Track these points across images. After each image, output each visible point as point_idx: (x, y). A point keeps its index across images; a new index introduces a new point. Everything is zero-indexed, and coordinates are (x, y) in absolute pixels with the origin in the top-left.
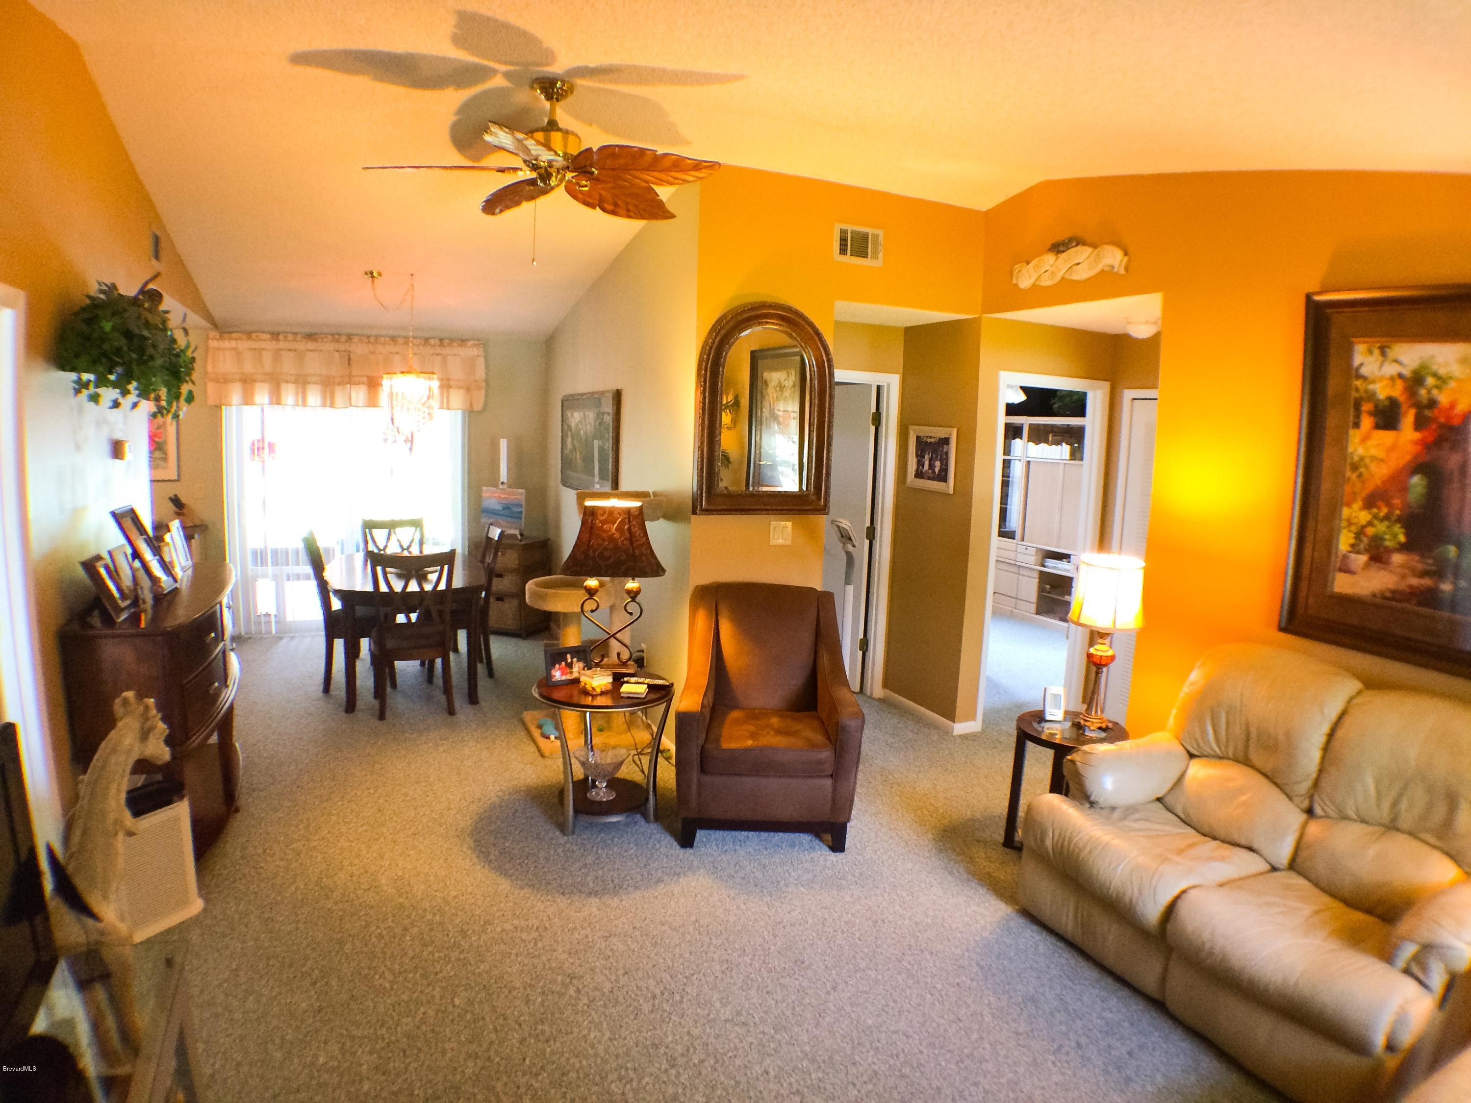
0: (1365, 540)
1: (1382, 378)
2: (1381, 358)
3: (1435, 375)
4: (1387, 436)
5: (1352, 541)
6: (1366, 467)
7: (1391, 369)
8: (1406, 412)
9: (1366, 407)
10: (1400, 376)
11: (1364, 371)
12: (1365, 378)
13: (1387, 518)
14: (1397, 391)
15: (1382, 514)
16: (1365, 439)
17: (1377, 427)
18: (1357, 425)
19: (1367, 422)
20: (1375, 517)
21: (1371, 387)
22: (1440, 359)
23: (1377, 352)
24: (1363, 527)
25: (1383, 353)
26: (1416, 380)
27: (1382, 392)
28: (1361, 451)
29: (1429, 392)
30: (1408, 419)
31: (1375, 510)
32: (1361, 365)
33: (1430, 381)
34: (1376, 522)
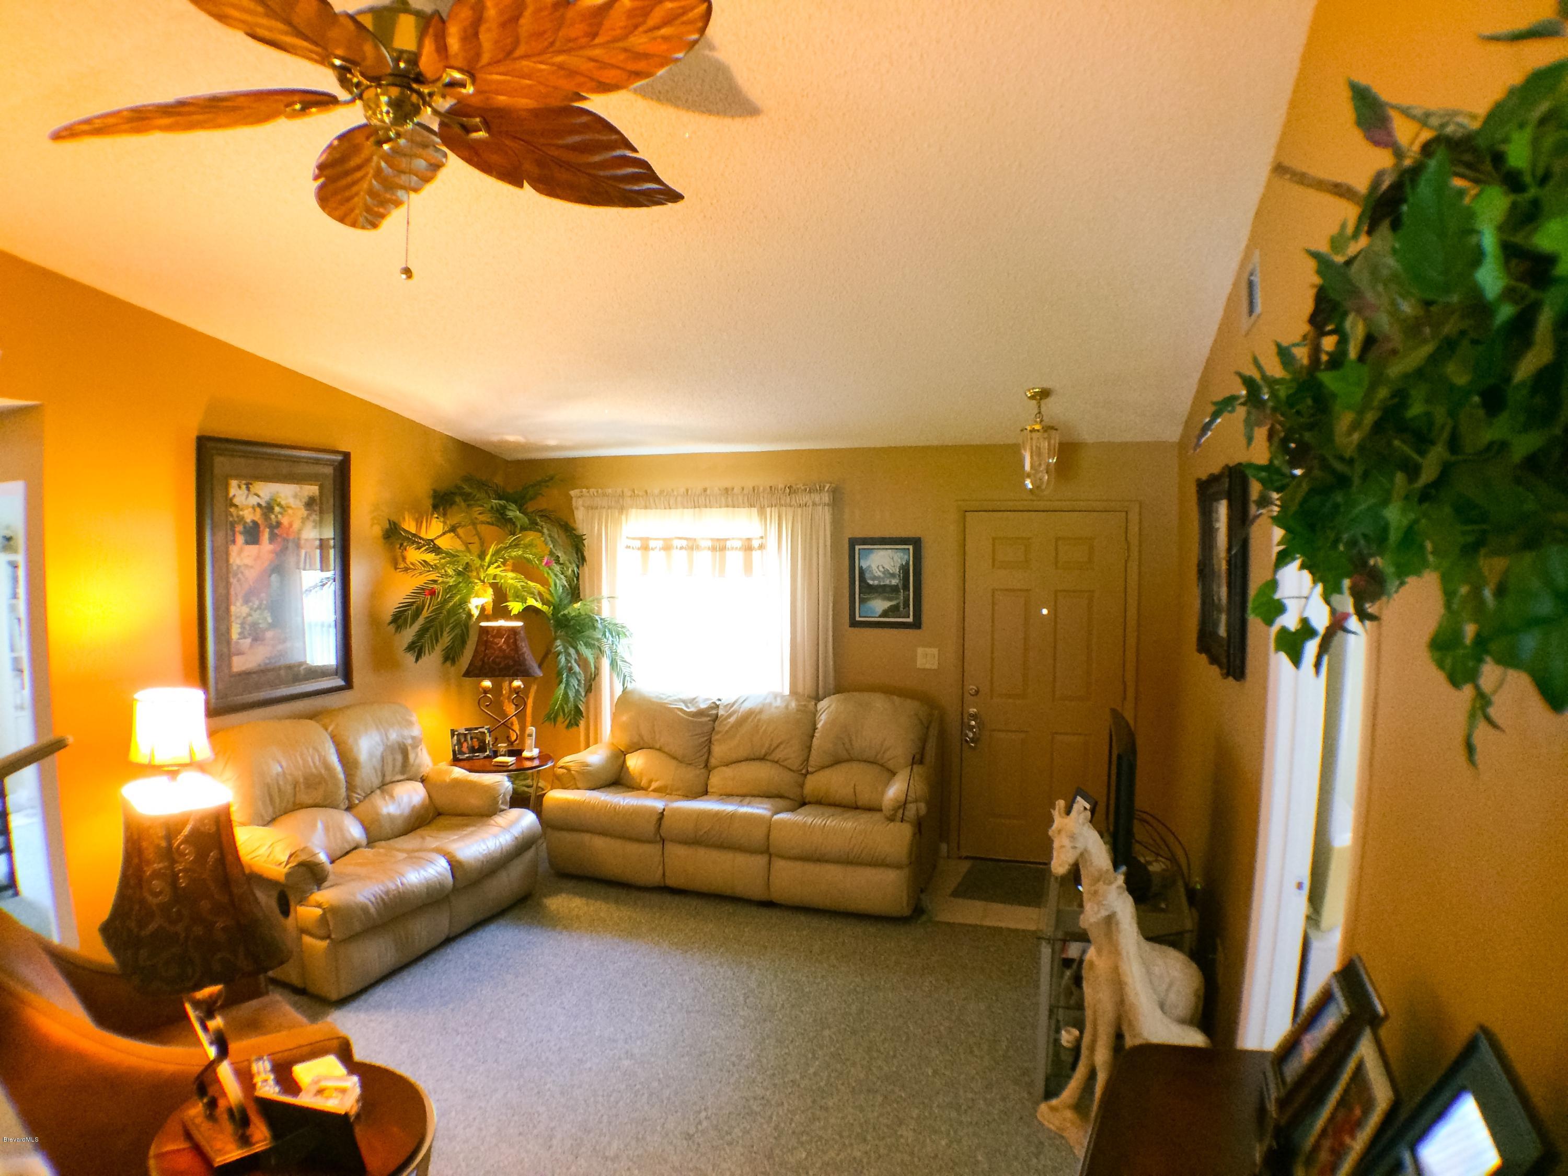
0: (247, 627)
1: (247, 507)
2: (246, 492)
3: (279, 505)
4: (252, 549)
5: (239, 630)
6: (242, 573)
7: (254, 500)
8: (263, 532)
9: (239, 528)
10: (259, 505)
11: (236, 501)
12: (236, 506)
13: (259, 608)
14: (258, 516)
15: (255, 606)
16: (241, 551)
17: (247, 543)
18: (234, 542)
19: (240, 539)
20: (251, 609)
21: (241, 513)
22: (282, 495)
23: (244, 487)
24: (244, 618)
25: (248, 489)
26: (268, 509)
27: (249, 516)
28: (238, 562)
29: (276, 516)
30: (266, 535)
31: (251, 604)
32: (234, 496)
33: (277, 509)
34: (253, 613)
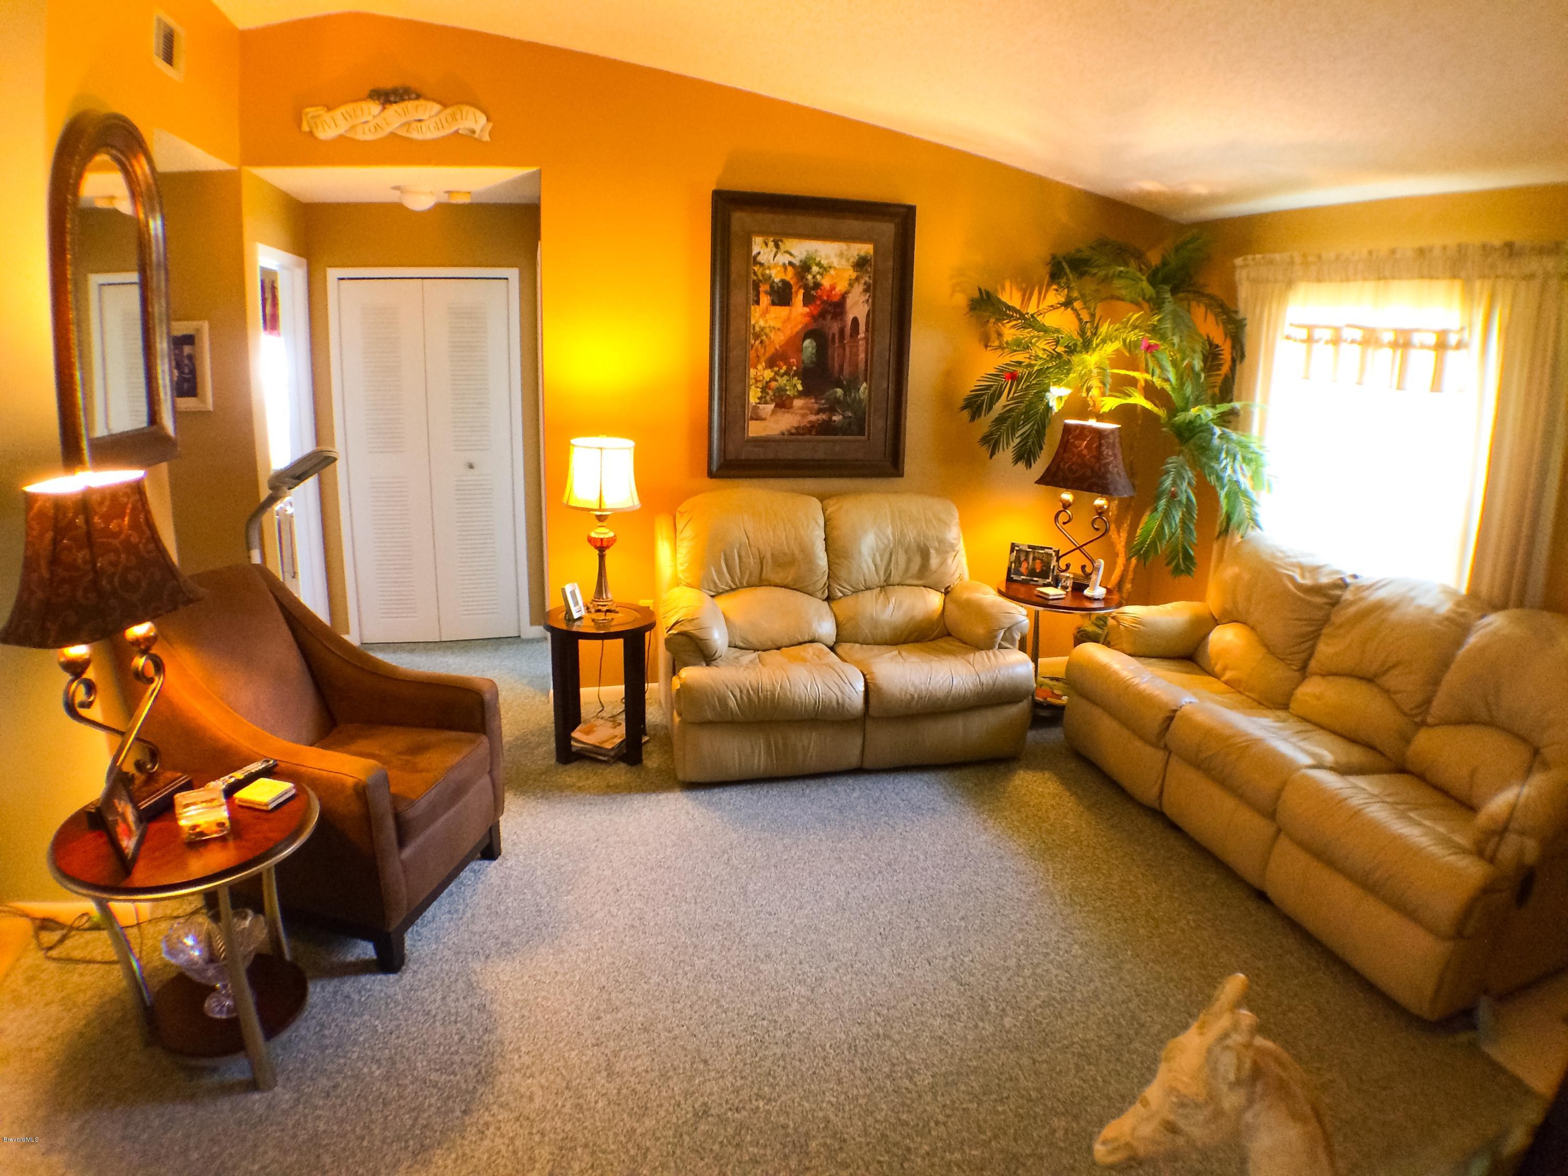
0: (771, 393)
1: (776, 265)
2: (774, 250)
3: (819, 264)
4: (783, 311)
5: (760, 394)
6: (766, 335)
7: (783, 259)
8: (797, 292)
9: (764, 288)
10: (791, 263)
11: (760, 259)
12: (761, 264)
13: (786, 373)
14: (789, 276)
15: (782, 371)
16: (765, 313)
17: (774, 303)
18: (757, 302)
19: (765, 300)
20: (777, 373)
21: (767, 272)
22: (823, 254)
23: (771, 244)
24: (767, 383)
25: (777, 246)
26: (804, 268)
27: (777, 276)
28: (762, 323)
29: (814, 277)
30: (799, 298)
31: (776, 369)
32: (759, 253)
33: (815, 269)
34: (778, 378)
